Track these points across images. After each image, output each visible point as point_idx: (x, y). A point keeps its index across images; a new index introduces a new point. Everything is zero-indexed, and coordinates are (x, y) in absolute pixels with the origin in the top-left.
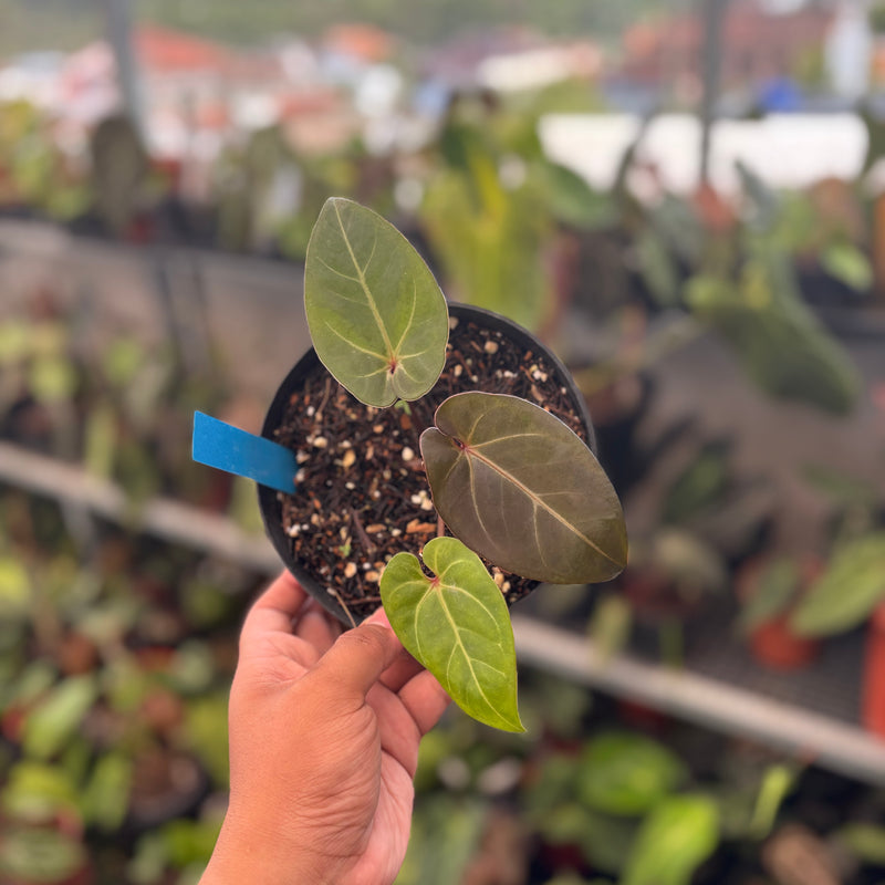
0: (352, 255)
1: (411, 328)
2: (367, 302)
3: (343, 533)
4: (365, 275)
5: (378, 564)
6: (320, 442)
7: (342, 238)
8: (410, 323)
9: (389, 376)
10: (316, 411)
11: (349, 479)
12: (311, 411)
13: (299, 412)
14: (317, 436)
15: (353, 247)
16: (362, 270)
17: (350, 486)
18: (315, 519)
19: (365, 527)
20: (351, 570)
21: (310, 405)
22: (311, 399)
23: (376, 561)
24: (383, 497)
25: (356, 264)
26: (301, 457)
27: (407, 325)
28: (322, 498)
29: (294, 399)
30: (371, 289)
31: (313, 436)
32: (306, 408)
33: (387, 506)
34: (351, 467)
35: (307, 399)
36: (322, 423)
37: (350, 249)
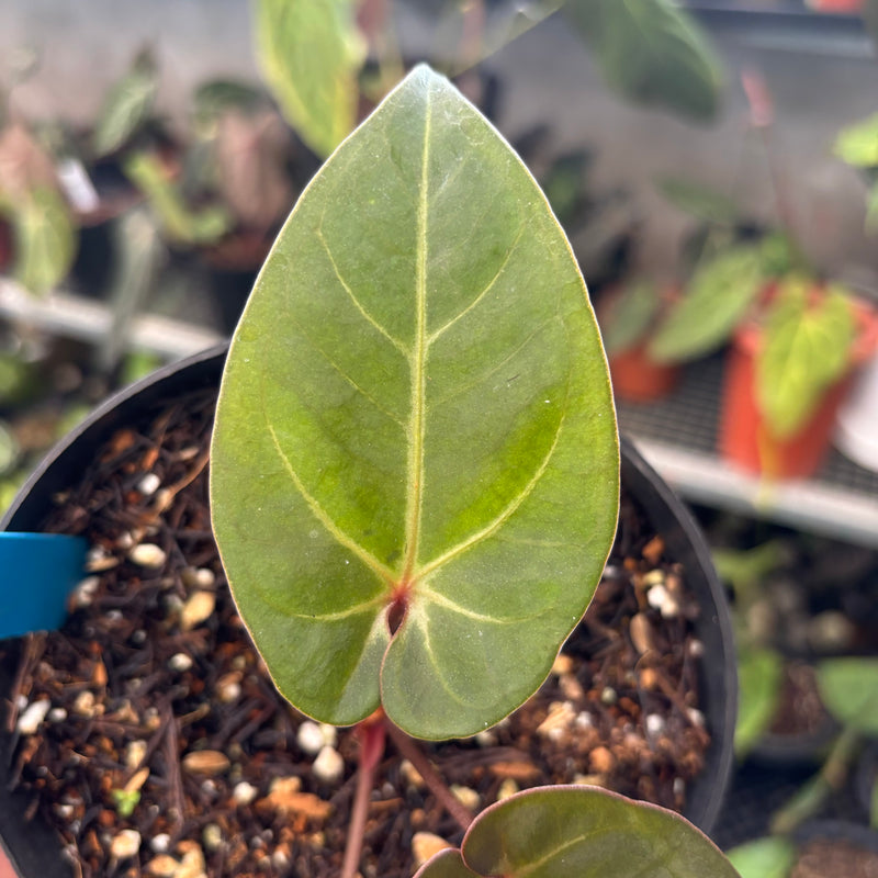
0: (422, 274)
1: (492, 539)
2: (405, 419)
3: (137, 753)
4: (433, 346)
5: (184, 846)
6: (148, 554)
7: (411, 213)
8: (495, 524)
9: (380, 626)
10: (163, 486)
11: (184, 648)
12: (151, 484)
13: (124, 474)
14: (146, 540)
15: (433, 253)
16: (431, 328)
17: (182, 661)
18: (85, 702)
19: (183, 754)
20: (126, 844)
21: (153, 471)
22: (161, 460)
23: (184, 838)
24: (242, 701)
25: (421, 305)
26: (99, 560)
27: (484, 523)
28: (114, 663)
29: (124, 442)
30: (432, 391)
31: (139, 534)
32: (143, 474)
33: (245, 722)
34: (200, 625)
35: (153, 455)
36: (167, 515)
37: (422, 253)
